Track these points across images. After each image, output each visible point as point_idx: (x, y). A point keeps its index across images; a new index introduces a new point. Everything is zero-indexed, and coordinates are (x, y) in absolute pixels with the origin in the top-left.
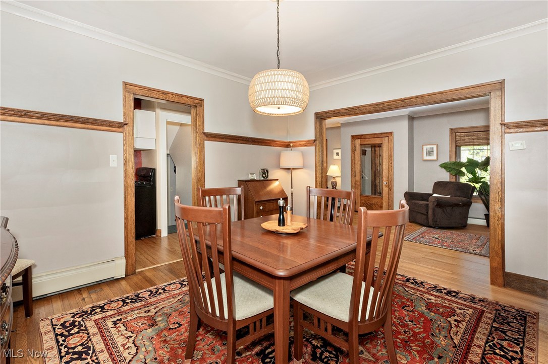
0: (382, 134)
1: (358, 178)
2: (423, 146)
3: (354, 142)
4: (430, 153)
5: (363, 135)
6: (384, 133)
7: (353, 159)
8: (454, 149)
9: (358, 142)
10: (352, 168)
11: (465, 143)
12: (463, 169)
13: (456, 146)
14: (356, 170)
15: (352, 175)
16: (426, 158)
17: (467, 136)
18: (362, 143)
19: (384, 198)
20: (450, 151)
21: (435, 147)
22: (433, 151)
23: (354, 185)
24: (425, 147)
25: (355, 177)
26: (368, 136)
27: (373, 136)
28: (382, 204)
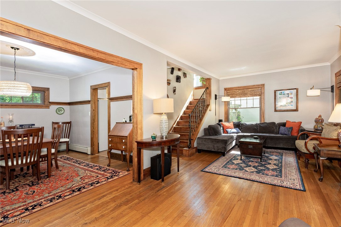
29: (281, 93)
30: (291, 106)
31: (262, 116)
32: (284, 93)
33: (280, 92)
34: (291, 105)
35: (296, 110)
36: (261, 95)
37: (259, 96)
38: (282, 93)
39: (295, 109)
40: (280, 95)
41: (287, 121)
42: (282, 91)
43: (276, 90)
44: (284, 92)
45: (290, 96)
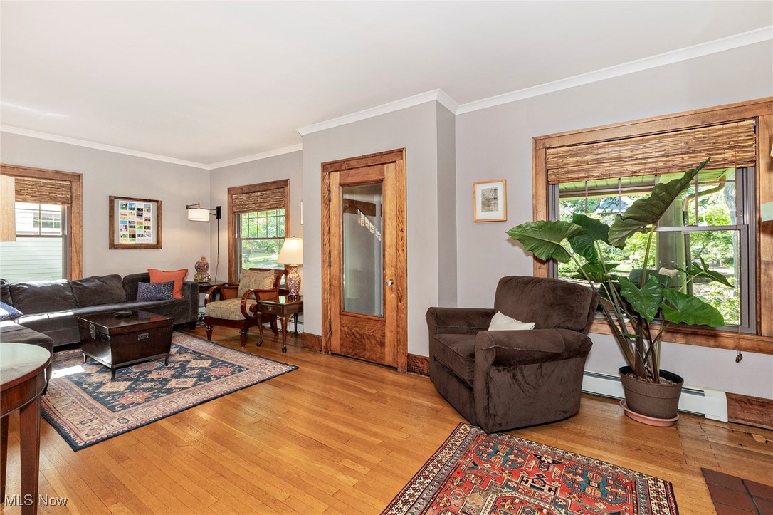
0: (381, 154)
1: (335, 270)
2: (475, 184)
3: (327, 181)
4: (488, 203)
5: (343, 161)
6: (387, 153)
7: (325, 221)
8: (543, 192)
9: (335, 178)
10: (323, 245)
11: (568, 172)
12: (565, 243)
13: (548, 182)
14: (332, 248)
15: (323, 262)
16: (481, 215)
17: (572, 156)
18: (343, 182)
19: (387, 320)
20: (535, 196)
21: (500, 186)
22: (496, 199)
23: (327, 286)
24: (480, 189)
25: (330, 266)
26: (353, 164)
27: (363, 162)
28: (383, 336)
29: (126, 205)
30: (147, 238)
31: (75, 259)
32: (133, 207)
33: (125, 202)
34: (148, 236)
35: (157, 246)
36: (71, 203)
37: (63, 203)
38: (128, 207)
39: (155, 243)
40: (123, 208)
41: (149, 270)
42: (128, 202)
43: (115, 198)
44: (131, 204)
45: (146, 215)
